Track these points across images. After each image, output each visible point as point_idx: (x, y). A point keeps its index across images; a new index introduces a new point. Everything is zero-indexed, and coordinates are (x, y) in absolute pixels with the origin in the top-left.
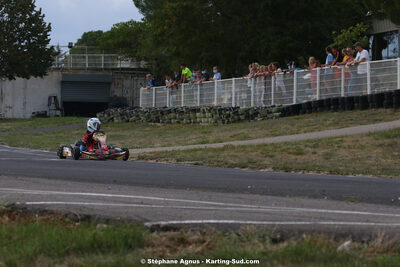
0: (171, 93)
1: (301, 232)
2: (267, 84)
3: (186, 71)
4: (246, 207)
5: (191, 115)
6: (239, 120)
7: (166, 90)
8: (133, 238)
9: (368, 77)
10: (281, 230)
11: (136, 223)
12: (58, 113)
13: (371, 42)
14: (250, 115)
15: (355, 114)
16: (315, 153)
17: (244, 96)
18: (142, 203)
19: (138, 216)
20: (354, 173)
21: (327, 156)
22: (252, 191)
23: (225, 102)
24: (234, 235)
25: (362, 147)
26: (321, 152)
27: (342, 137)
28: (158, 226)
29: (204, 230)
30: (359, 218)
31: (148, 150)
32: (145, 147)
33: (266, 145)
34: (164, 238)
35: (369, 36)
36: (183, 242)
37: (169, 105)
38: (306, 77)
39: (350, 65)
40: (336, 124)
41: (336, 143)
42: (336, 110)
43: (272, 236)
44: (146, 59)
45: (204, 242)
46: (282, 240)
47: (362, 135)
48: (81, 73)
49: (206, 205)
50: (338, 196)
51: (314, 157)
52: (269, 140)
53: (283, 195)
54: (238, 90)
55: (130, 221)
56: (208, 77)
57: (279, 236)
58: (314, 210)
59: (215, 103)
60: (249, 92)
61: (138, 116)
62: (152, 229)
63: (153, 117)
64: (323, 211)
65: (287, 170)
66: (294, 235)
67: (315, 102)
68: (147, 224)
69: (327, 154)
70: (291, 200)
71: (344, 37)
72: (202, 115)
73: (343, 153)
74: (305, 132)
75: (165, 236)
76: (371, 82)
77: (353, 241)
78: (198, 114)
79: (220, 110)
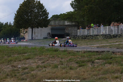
2: (118, 28)
3: (92, 25)
12: (51, 37)
48: (57, 26)
78: (98, 36)
79: (105, 35)
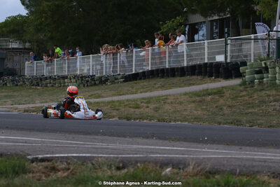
0: (47, 66)
1: (137, 162)
2: (115, 59)
3: (58, 50)
4: (99, 145)
5: (62, 81)
6: (95, 84)
7: (43, 63)
8: (19, 167)
9: (185, 53)
10: (122, 161)
11: (21, 156)
13: (187, 29)
14: (103, 81)
15: (176, 80)
16: (148, 107)
17: (99, 67)
18: (26, 143)
19: (23, 152)
20: (175, 121)
21: (156, 109)
22: (104, 134)
23: (85, 71)
24: (90, 165)
25: (181, 103)
26: (152, 106)
27: (167, 96)
28: (37, 158)
29: (69, 161)
30: (177, 152)
31: (31, 105)
32: (29, 103)
33: (113, 102)
34: (41, 167)
35: (185, 26)
36: (54, 169)
37: (46, 74)
38: (142, 54)
39: (172, 46)
40: (163, 87)
41: (163, 100)
42: (162, 77)
43: (117, 165)
44: (29, 42)
45: (69, 169)
46: (123, 168)
47: (180, 94)
49: (71, 144)
50: (163, 137)
51: (147, 110)
52: (116, 98)
53: (125, 136)
54: (94, 63)
55: (17, 155)
56: (73, 54)
57: (121, 165)
58: (146, 147)
59: (78, 73)
60: (102, 65)
61: (24, 82)
62: (33, 161)
63: (35, 82)
64: (152, 147)
65: (128, 119)
66: (132, 164)
67: (148, 71)
68: (29, 157)
69: (157, 108)
70: (131, 140)
71: (168, 26)
72: (69, 81)
73: (167, 107)
74: (141, 92)
75: (41, 166)
76: (187, 57)
77: (173, 168)
78: (66, 80)
79: (82, 77)
